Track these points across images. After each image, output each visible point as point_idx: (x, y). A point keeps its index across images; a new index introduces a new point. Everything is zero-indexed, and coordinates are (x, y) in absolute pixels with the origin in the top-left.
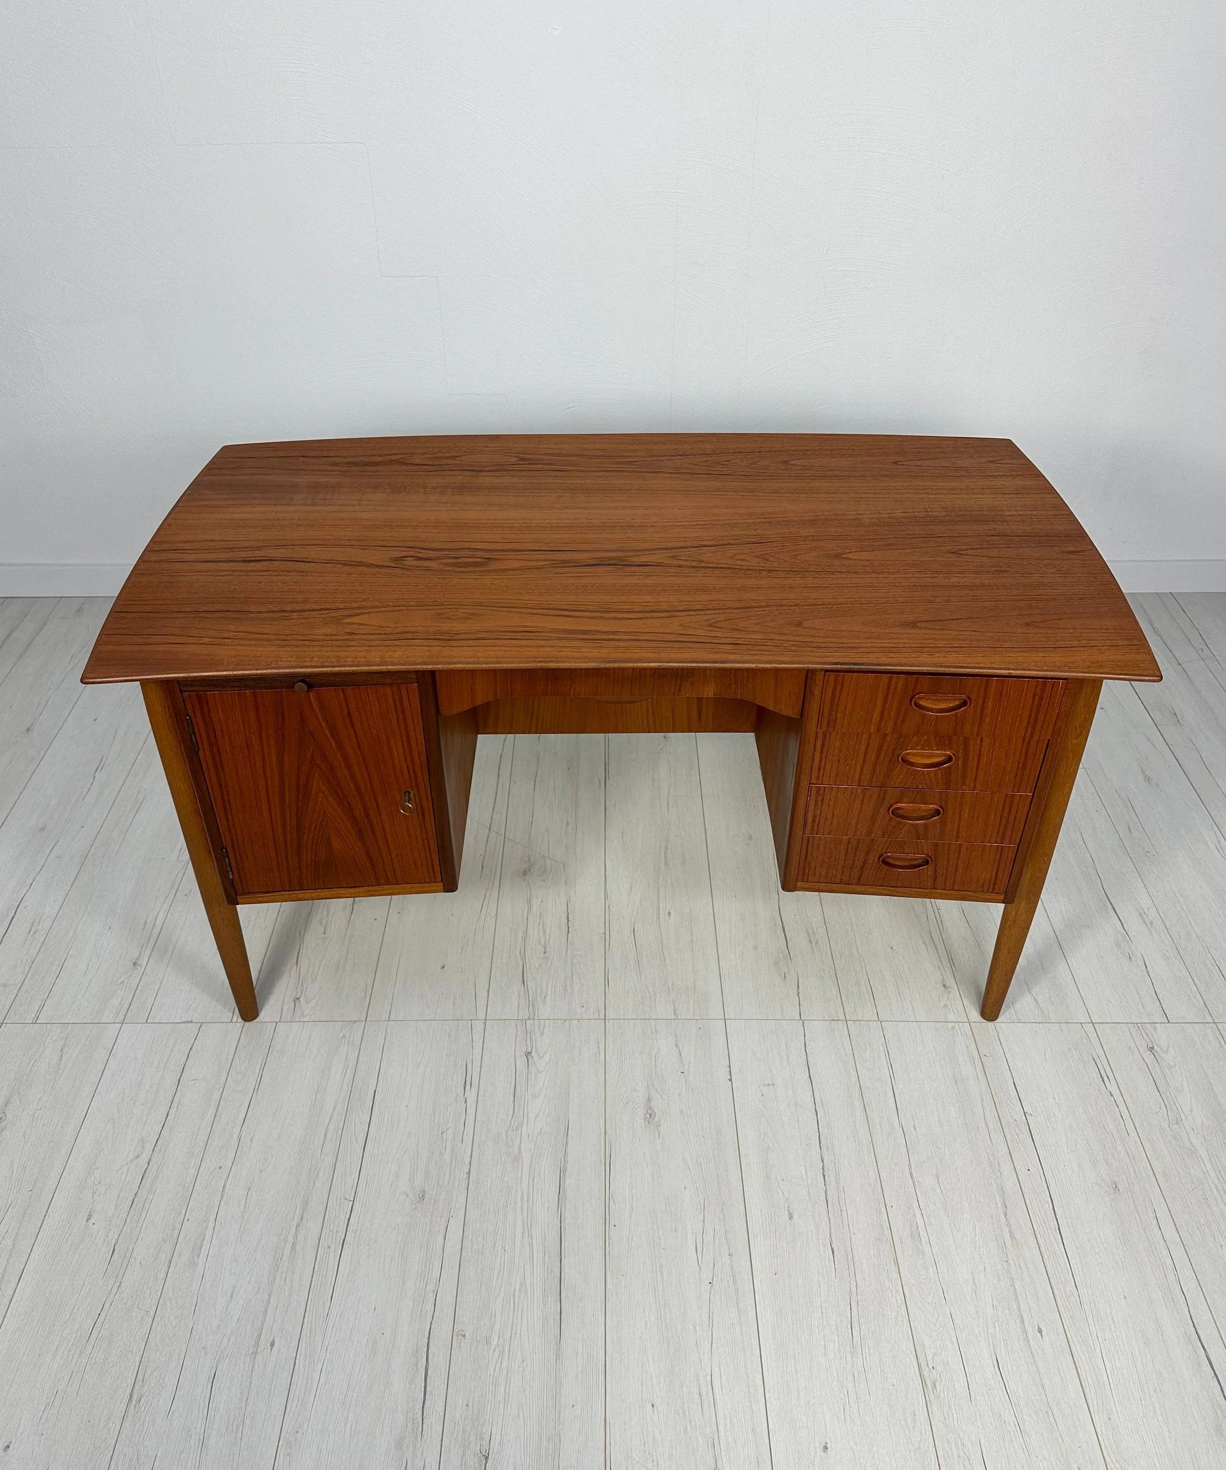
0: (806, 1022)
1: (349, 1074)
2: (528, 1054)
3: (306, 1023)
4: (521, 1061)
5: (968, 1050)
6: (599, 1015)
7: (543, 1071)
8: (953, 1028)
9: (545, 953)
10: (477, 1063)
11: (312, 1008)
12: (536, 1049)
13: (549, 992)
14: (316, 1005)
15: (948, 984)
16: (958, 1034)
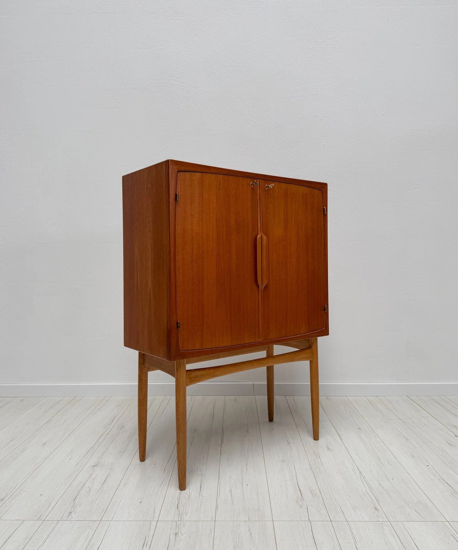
0: (312, 522)
1: (88, 541)
2: (176, 534)
3: (72, 521)
4: (173, 537)
5: (390, 531)
6: (212, 519)
7: (183, 540)
8: (382, 524)
9: (189, 498)
10: (151, 538)
11: (77, 516)
12: (180, 532)
13: (189, 512)
14: (79, 515)
15: (377, 508)
16: (385, 526)
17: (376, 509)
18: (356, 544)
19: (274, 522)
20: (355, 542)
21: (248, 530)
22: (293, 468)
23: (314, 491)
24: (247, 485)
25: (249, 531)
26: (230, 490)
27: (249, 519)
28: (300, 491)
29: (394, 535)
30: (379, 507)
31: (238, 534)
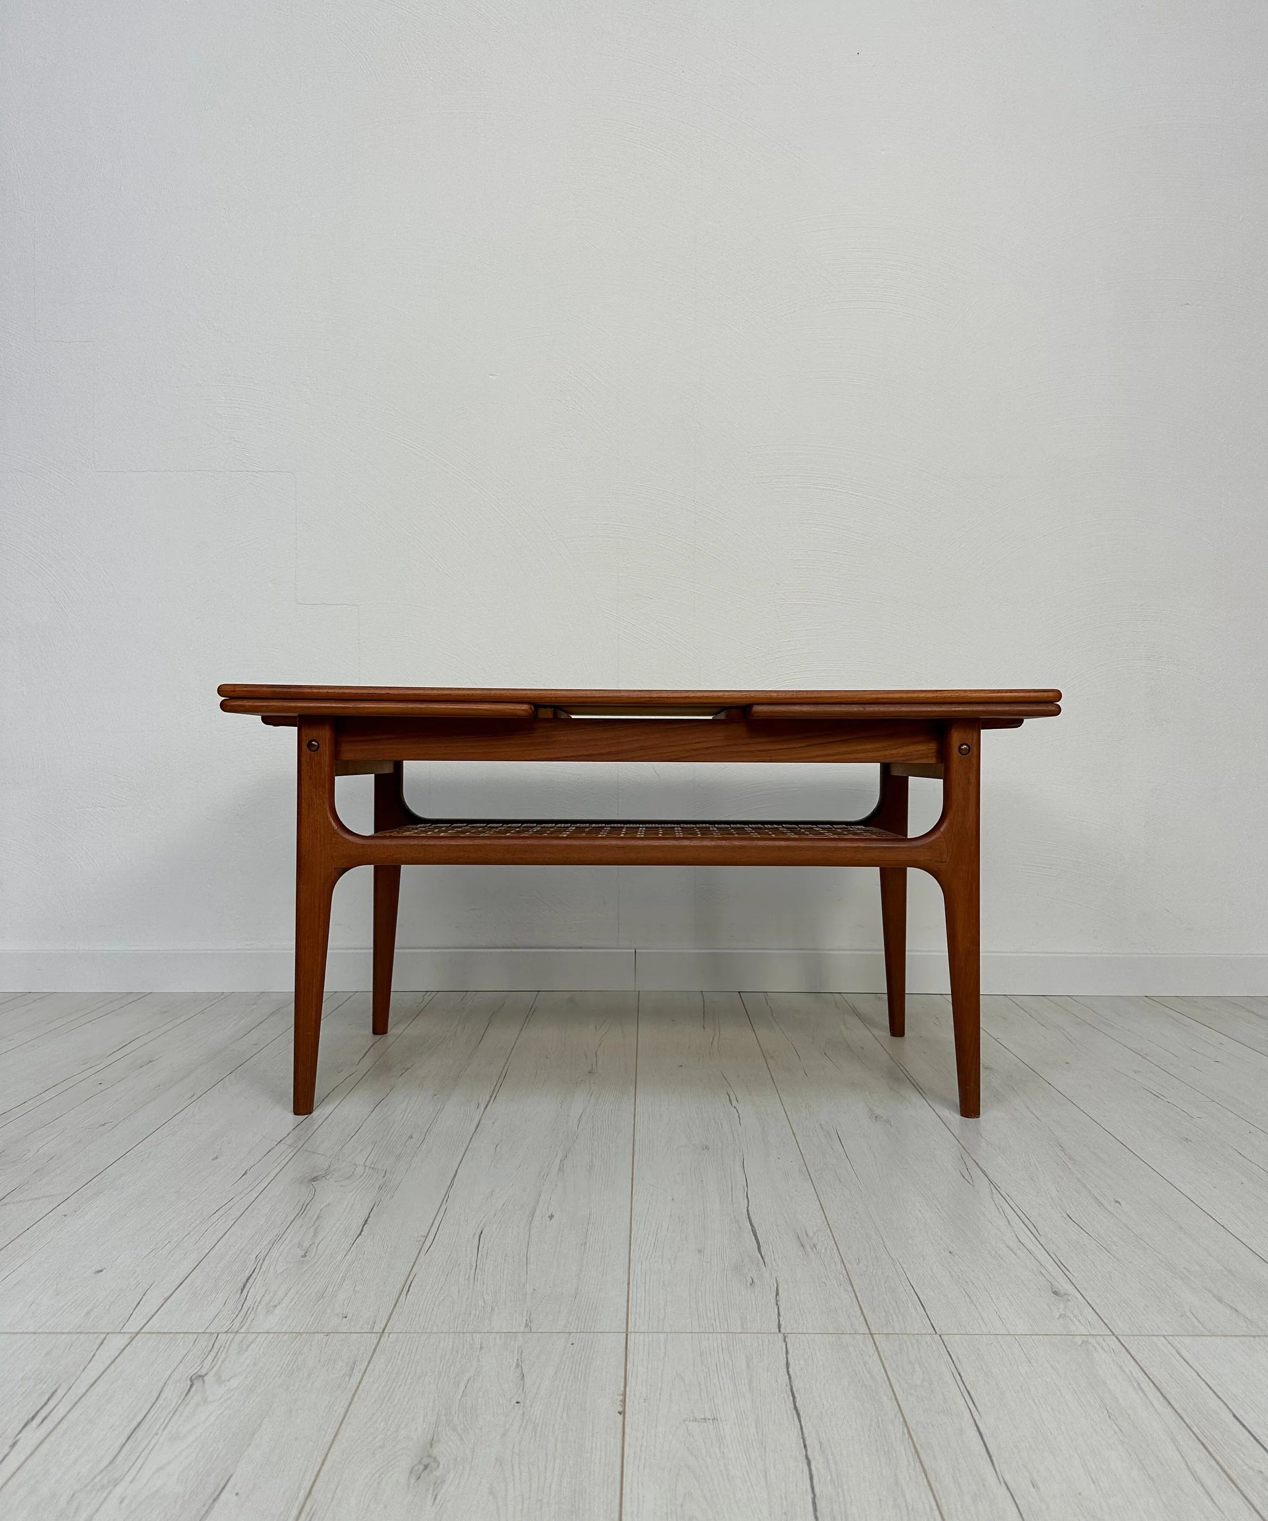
0: (792, 1336)
4: (176, 1388)
5: (1125, 1372)
6: (374, 1328)
7: (216, 1400)
8: (1085, 1343)
15: (1063, 1291)
16: (1097, 1350)
17: (1056, 1293)
18: (977, 1417)
19: (632, 1337)
20: (973, 1409)
21: (514, 1365)
22: (738, 1169)
23: (811, 1234)
24: (551, 1217)
25: (518, 1365)
26: (479, 1232)
27: (526, 1326)
28: (755, 1235)
29: (1139, 1384)
30: (1064, 1285)
31: (466, 1379)
